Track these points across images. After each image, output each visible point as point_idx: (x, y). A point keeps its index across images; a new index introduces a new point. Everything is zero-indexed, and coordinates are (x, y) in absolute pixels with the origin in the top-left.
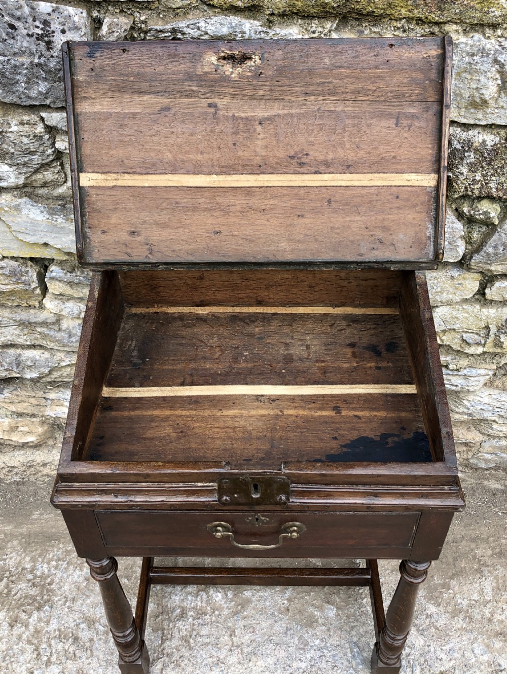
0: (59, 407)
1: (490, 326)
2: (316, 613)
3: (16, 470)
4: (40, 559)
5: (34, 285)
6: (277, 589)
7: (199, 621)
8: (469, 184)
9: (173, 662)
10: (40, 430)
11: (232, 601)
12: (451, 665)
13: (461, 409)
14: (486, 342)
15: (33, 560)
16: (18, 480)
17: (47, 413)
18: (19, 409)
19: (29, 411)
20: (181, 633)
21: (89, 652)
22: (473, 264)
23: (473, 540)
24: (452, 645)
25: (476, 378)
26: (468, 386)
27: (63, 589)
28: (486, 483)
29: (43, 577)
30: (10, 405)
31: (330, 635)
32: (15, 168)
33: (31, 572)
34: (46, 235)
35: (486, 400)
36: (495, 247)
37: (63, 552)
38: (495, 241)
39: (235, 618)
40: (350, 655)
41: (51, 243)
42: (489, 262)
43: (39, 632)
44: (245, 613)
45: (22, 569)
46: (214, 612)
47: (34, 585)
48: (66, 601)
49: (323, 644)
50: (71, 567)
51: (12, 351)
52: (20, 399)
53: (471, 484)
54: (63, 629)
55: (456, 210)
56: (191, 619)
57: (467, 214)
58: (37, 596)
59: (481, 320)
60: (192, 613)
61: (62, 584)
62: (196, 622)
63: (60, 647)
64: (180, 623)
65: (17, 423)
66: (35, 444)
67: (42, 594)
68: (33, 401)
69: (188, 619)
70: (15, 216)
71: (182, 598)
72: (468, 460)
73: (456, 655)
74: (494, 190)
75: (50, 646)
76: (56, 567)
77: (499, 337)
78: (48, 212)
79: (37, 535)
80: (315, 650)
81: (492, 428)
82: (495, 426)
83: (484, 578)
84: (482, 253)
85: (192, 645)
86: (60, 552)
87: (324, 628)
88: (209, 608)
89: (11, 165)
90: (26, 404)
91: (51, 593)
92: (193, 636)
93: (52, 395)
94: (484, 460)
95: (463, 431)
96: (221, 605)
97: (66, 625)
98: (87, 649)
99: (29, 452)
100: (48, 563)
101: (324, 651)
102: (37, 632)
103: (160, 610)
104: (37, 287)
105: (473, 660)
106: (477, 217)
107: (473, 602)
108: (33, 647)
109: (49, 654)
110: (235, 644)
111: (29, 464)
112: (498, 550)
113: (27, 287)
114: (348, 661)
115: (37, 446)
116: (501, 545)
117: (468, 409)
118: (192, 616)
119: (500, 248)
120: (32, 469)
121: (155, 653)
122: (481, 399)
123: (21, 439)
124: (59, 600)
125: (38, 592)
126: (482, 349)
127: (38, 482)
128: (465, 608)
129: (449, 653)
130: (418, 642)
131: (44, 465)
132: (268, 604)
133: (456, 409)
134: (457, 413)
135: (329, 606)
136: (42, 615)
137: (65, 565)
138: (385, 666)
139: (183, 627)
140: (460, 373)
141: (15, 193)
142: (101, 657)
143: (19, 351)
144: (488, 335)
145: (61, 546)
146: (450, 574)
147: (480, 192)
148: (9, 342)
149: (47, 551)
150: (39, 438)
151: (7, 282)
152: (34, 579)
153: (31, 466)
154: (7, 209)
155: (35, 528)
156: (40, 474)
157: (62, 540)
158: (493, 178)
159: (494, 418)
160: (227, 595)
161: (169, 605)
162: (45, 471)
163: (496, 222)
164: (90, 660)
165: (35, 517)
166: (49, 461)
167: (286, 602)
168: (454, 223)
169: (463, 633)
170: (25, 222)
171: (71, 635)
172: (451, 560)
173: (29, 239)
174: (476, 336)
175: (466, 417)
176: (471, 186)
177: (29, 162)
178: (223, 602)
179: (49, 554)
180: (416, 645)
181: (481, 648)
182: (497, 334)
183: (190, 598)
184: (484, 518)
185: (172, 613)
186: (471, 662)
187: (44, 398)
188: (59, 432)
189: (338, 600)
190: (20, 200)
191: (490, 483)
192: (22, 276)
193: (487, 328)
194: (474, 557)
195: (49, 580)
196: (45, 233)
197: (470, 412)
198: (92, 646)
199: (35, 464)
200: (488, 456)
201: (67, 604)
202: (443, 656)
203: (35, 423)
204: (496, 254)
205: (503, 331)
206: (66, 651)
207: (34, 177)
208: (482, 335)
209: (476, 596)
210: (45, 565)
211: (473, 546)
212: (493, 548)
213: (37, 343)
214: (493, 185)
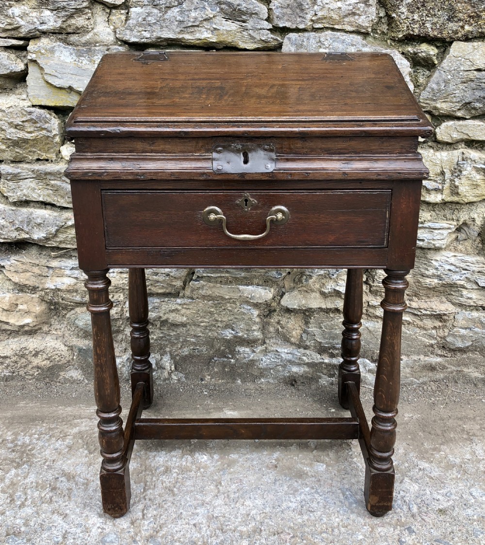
0: (59, 278)
1: (445, 170)
2: (305, 468)
3: (7, 361)
4: (22, 434)
5: (54, 132)
6: (265, 453)
7: (183, 476)
8: (410, 23)
9: (156, 505)
10: (38, 308)
11: (218, 461)
12: (449, 504)
13: (431, 271)
14: (443, 187)
15: (16, 434)
16: (7, 374)
17: (47, 286)
18: (22, 280)
19: (32, 282)
20: (164, 484)
21: (67, 498)
22: (422, 101)
23: (460, 419)
24: (448, 489)
25: (440, 231)
26: (434, 240)
27: (44, 453)
28: (466, 370)
29: (24, 445)
30: (14, 274)
31: (320, 485)
32: (55, 12)
33: (12, 442)
34: (71, 78)
35: (452, 260)
36: (438, 83)
37: (46, 429)
38: (437, 78)
39: (221, 473)
40: (342, 498)
41: (75, 86)
42: (435, 98)
43: (15, 484)
44: (232, 470)
45: (3, 441)
46: (199, 469)
47: (13, 451)
48: (46, 462)
49: (313, 491)
50: (54, 439)
51: (25, 210)
52: (24, 267)
53: (452, 373)
54: (40, 482)
55: (403, 53)
56: (175, 475)
57: (412, 52)
58: (16, 459)
59: (435, 165)
60: (177, 471)
61: (43, 450)
62: (180, 477)
63: (36, 494)
64: (164, 477)
65: (17, 300)
66: (30, 328)
67: (21, 458)
68: (36, 270)
69: (172, 474)
70: (49, 58)
71: (166, 459)
72: (444, 338)
73: (453, 497)
74: (430, 30)
75: (26, 494)
76: (38, 439)
77: (454, 181)
78: (76, 54)
79: (21, 417)
80: (305, 495)
81: (462, 296)
82: (465, 292)
83: (474, 444)
84: (428, 89)
85: (176, 492)
86: (43, 429)
87: (314, 479)
88: (194, 467)
89: (52, 10)
90: (29, 274)
91: (31, 457)
92: (177, 486)
93: (55, 263)
94: (460, 336)
95: (436, 302)
96: (206, 465)
97: (44, 479)
98: (64, 496)
99: (23, 338)
100: (31, 436)
101: (315, 495)
102: (13, 484)
103: (143, 468)
104: (57, 135)
105: (473, 501)
106: (420, 55)
107: (466, 460)
108: (6, 495)
109: (23, 500)
110: (221, 492)
111: (21, 353)
113: (49, 134)
114: (340, 501)
115: (31, 332)
117: (437, 269)
118: (176, 472)
119: (442, 84)
120: (23, 360)
121: (136, 497)
122: (447, 259)
123: (18, 321)
124: (39, 461)
125: (17, 456)
126: (441, 196)
127: (27, 377)
128: (458, 464)
129: (446, 495)
130: (412, 487)
131: (36, 354)
132: (255, 463)
133: (427, 272)
134: (428, 277)
135: (318, 464)
136: (20, 471)
137: (47, 437)
138: (378, 472)
139: (167, 480)
140: (425, 225)
141: (52, 37)
142: (79, 500)
143: (31, 210)
144: (444, 180)
145: (44, 425)
146: (440, 442)
147: (419, 31)
148: (24, 198)
149: (30, 428)
150: (35, 320)
151: (32, 129)
152: (14, 447)
153: (23, 356)
154: (43, 51)
155: (21, 413)
156: (30, 366)
157: (46, 421)
158: (428, 19)
159: (462, 283)
160: (213, 458)
161: (153, 465)
162: (36, 361)
163: (436, 62)
164: (67, 503)
165: (21, 405)
166: (42, 349)
167: (274, 461)
168: (402, 59)
169: (458, 481)
170: (56, 64)
171: (48, 486)
172: (439, 432)
173: (57, 82)
174: (434, 183)
175: (436, 281)
176: (412, 25)
177: (67, 6)
178: (208, 462)
179: (32, 430)
180: (411, 490)
181: (479, 491)
182: (452, 178)
183: (174, 459)
184: (469, 404)
185: (156, 470)
186: (470, 502)
187: (47, 267)
188: (55, 317)
189: (328, 460)
190: (54, 44)
191: (470, 370)
192: (46, 122)
193: (443, 173)
194: (463, 430)
195: (30, 447)
196: (71, 76)
197: (439, 273)
198: (71, 493)
199: (27, 352)
200: (463, 332)
201: (47, 464)
202: (439, 497)
203: (34, 300)
204: (440, 90)
205: (456, 174)
206: (42, 498)
207: (69, 22)
208: (439, 181)
209: (468, 456)
210: (27, 438)
211: (460, 423)
213: (49, 200)
214: (428, 25)
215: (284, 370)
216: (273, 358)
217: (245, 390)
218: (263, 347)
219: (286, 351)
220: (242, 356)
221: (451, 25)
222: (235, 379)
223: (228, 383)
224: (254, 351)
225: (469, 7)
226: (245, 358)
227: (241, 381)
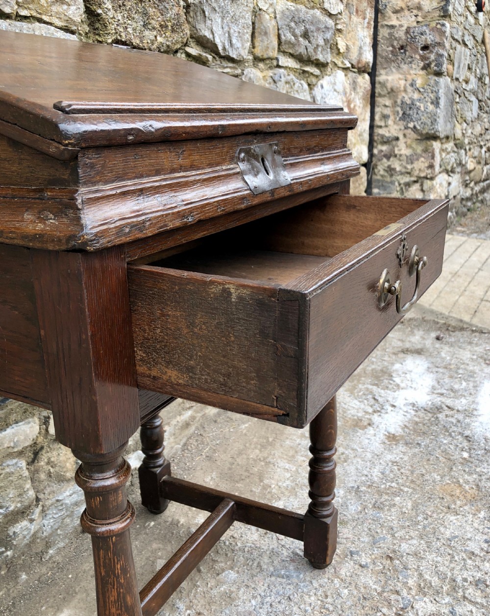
23: (240, 454)
31: (254, 588)
40: (285, 580)
49: (259, 598)
74: (132, 36)
80: (261, 608)
83: (276, 464)
87: (242, 590)
101: (267, 600)
105: (340, 500)
112: (259, 446)
116: (257, 443)
128: (293, 484)
135: (223, 575)
158: (129, 22)
167: (188, 612)
176: (118, 28)
186: (341, 502)
189: (223, 565)
209: (288, 475)
211: (245, 456)
212: (256, 448)
214: (130, 30)
215: (72, 521)
216: (56, 514)
217: (39, 581)
218: (40, 508)
219: (68, 493)
220: (21, 536)
221: (147, 33)
222: (17, 577)
223: (9, 590)
224: (32, 521)
225: (159, 15)
226: (25, 537)
227: (27, 574)
